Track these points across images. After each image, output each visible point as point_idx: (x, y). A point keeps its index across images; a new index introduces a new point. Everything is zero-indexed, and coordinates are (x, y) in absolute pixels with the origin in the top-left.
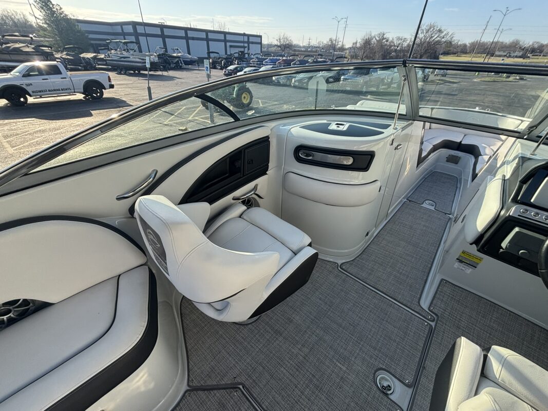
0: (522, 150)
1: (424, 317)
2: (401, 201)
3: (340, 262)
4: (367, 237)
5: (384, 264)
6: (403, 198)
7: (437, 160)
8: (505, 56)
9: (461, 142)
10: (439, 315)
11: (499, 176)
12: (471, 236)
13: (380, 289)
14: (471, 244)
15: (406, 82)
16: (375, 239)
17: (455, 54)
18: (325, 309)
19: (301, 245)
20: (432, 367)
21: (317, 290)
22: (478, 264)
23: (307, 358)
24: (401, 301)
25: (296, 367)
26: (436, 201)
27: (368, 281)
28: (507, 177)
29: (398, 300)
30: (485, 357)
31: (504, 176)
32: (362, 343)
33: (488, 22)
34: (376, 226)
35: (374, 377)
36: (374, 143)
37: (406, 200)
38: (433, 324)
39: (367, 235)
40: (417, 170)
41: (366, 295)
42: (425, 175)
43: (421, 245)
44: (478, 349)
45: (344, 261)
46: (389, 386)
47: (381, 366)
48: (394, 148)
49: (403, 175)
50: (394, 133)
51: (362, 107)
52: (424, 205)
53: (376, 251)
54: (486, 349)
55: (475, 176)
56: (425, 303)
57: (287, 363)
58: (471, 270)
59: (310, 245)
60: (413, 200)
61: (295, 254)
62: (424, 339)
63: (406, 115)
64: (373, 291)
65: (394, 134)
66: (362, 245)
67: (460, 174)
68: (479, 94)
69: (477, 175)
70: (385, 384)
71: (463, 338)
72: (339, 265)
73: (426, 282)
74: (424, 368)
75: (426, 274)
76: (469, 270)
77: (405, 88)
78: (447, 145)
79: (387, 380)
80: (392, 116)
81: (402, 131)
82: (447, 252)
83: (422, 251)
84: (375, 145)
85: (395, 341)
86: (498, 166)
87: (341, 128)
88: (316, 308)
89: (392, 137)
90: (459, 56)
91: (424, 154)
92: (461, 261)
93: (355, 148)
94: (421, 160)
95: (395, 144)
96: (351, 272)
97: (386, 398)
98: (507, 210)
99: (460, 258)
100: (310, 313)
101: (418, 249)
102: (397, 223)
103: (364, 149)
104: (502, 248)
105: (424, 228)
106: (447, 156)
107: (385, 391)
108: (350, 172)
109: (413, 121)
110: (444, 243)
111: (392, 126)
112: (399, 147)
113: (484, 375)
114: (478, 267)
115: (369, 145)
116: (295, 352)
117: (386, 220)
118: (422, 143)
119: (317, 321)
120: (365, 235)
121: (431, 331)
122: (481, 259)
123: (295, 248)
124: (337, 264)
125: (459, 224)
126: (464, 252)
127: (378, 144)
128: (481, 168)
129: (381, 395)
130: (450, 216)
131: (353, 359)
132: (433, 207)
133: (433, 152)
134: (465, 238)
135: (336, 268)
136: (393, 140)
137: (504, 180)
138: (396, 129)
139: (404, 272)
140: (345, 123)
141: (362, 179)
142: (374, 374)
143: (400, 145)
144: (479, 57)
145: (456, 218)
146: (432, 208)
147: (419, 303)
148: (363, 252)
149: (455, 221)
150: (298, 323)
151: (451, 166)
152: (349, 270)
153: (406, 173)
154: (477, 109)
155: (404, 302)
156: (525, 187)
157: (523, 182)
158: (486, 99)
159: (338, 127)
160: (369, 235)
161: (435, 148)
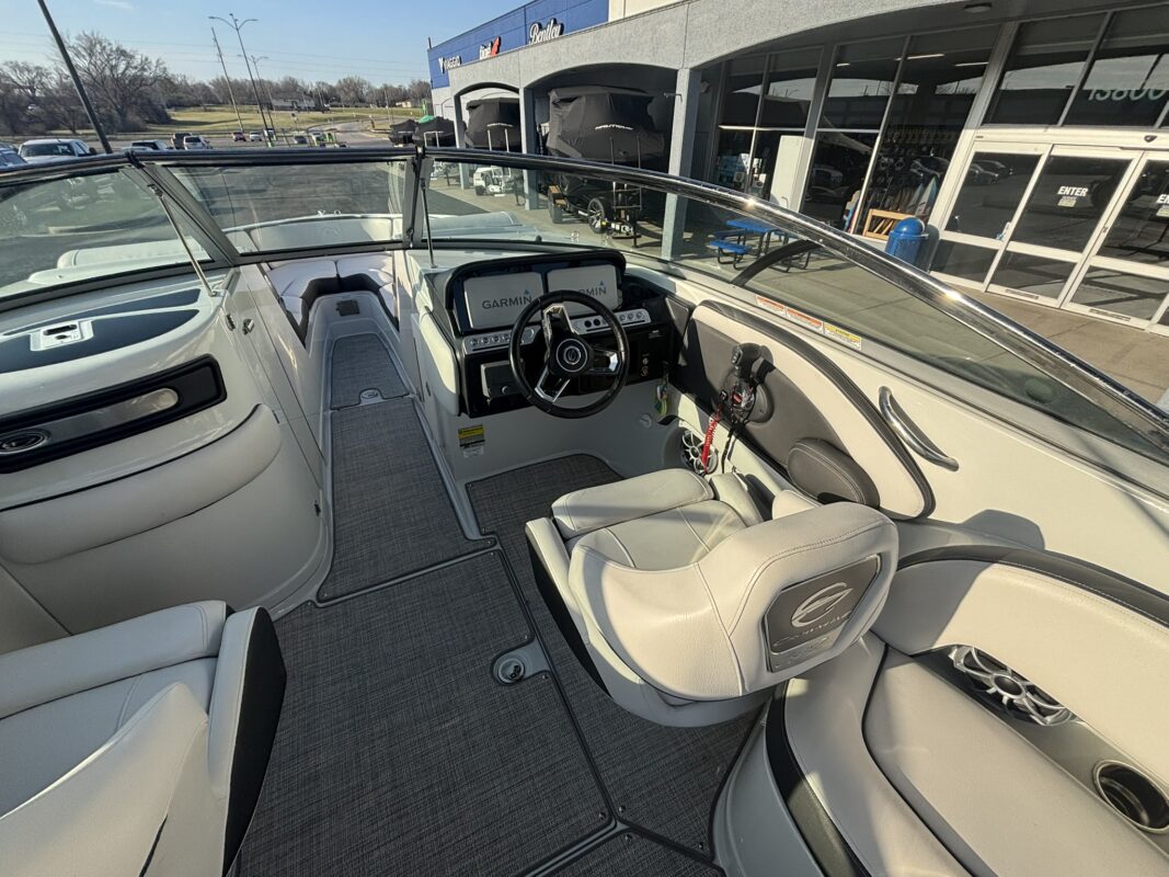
0: (420, 265)
1: (483, 549)
2: (325, 418)
3: (311, 595)
4: (321, 514)
5: (382, 533)
6: (324, 410)
7: (326, 319)
8: (292, 108)
9: (338, 275)
10: (495, 530)
11: (422, 311)
12: (451, 406)
13: (408, 570)
14: (459, 415)
15: (164, 196)
16: (337, 507)
17: (198, 106)
18: (356, 686)
19: (210, 630)
20: (532, 592)
21: (314, 677)
22: (482, 435)
23: (398, 782)
24: (446, 557)
25: (394, 816)
26: (375, 385)
27: (383, 577)
28: (431, 309)
29: (441, 559)
30: (555, 521)
31: (427, 308)
32: (448, 662)
33: (216, 40)
34: (320, 486)
35: (495, 679)
36: (195, 339)
37: (330, 412)
38: (498, 547)
39: (318, 510)
40: (308, 352)
41: (397, 598)
42: (327, 354)
43: (408, 463)
44: (544, 520)
45: (317, 587)
46: (516, 667)
47: (490, 658)
48: (242, 332)
49: (292, 371)
50: (218, 304)
51: (81, 269)
52: (364, 402)
53: (354, 523)
54: (550, 514)
55: (395, 322)
56: (473, 533)
57: (375, 836)
58: (482, 448)
59: (230, 612)
60: (343, 404)
61: (213, 655)
62: (504, 572)
63: (213, 261)
64: (401, 583)
65: (221, 306)
66: (324, 536)
67: (376, 328)
68: (301, 183)
69: (396, 318)
70: (511, 671)
71: (530, 524)
72: (314, 599)
73: (453, 507)
74: (527, 602)
75: (445, 496)
76: (481, 450)
77: (172, 210)
78: (321, 288)
79: (508, 665)
80: (188, 269)
81: (231, 293)
82: (444, 446)
83: (414, 470)
84: (199, 342)
85: (480, 612)
86: (411, 295)
87: (73, 338)
88: (340, 702)
89: (222, 314)
90: (210, 111)
91: (299, 319)
92: (466, 446)
93: (156, 367)
94: (302, 332)
95: (239, 324)
96: (345, 591)
97: (524, 684)
98: (461, 350)
99: (463, 442)
100: (338, 723)
101: (409, 471)
102: (347, 456)
103: (181, 360)
104: (486, 398)
105: (393, 436)
106: (336, 307)
107: (517, 678)
108: (186, 420)
109: (236, 269)
110: (432, 438)
111: (204, 292)
112: (249, 327)
113: (566, 540)
114: (486, 438)
115: (186, 346)
116: (372, 804)
117: (326, 464)
118: (281, 301)
119: (360, 717)
120: (315, 512)
121: (502, 555)
122: (481, 427)
123: (200, 645)
124: (311, 601)
125: (429, 400)
126: (460, 432)
127: (204, 337)
128: (395, 305)
129: (518, 687)
130: (410, 396)
131: (457, 694)
132: (379, 397)
133: (310, 308)
134: (448, 413)
135: (314, 610)
136: (228, 317)
137: (431, 313)
138: (216, 294)
139: (417, 518)
140: (75, 322)
141: (227, 420)
142: (493, 676)
143: (249, 321)
144: (251, 111)
145: (418, 394)
146: (379, 400)
147: (466, 538)
148: (335, 541)
149: (422, 399)
150: (331, 762)
151: (351, 319)
152: (339, 592)
153: (296, 366)
154: (321, 215)
155: (452, 555)
156: (455, 312)
157: (449, 307)
158: (318, 189)
159: (64, 337)
160: (321, 508)
161: (308, 302)
